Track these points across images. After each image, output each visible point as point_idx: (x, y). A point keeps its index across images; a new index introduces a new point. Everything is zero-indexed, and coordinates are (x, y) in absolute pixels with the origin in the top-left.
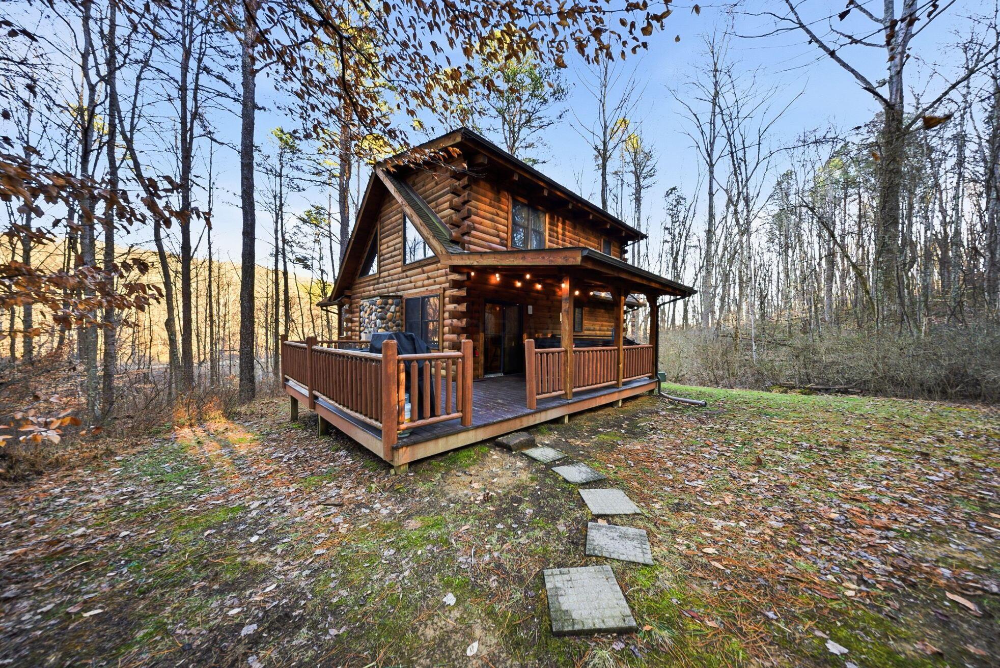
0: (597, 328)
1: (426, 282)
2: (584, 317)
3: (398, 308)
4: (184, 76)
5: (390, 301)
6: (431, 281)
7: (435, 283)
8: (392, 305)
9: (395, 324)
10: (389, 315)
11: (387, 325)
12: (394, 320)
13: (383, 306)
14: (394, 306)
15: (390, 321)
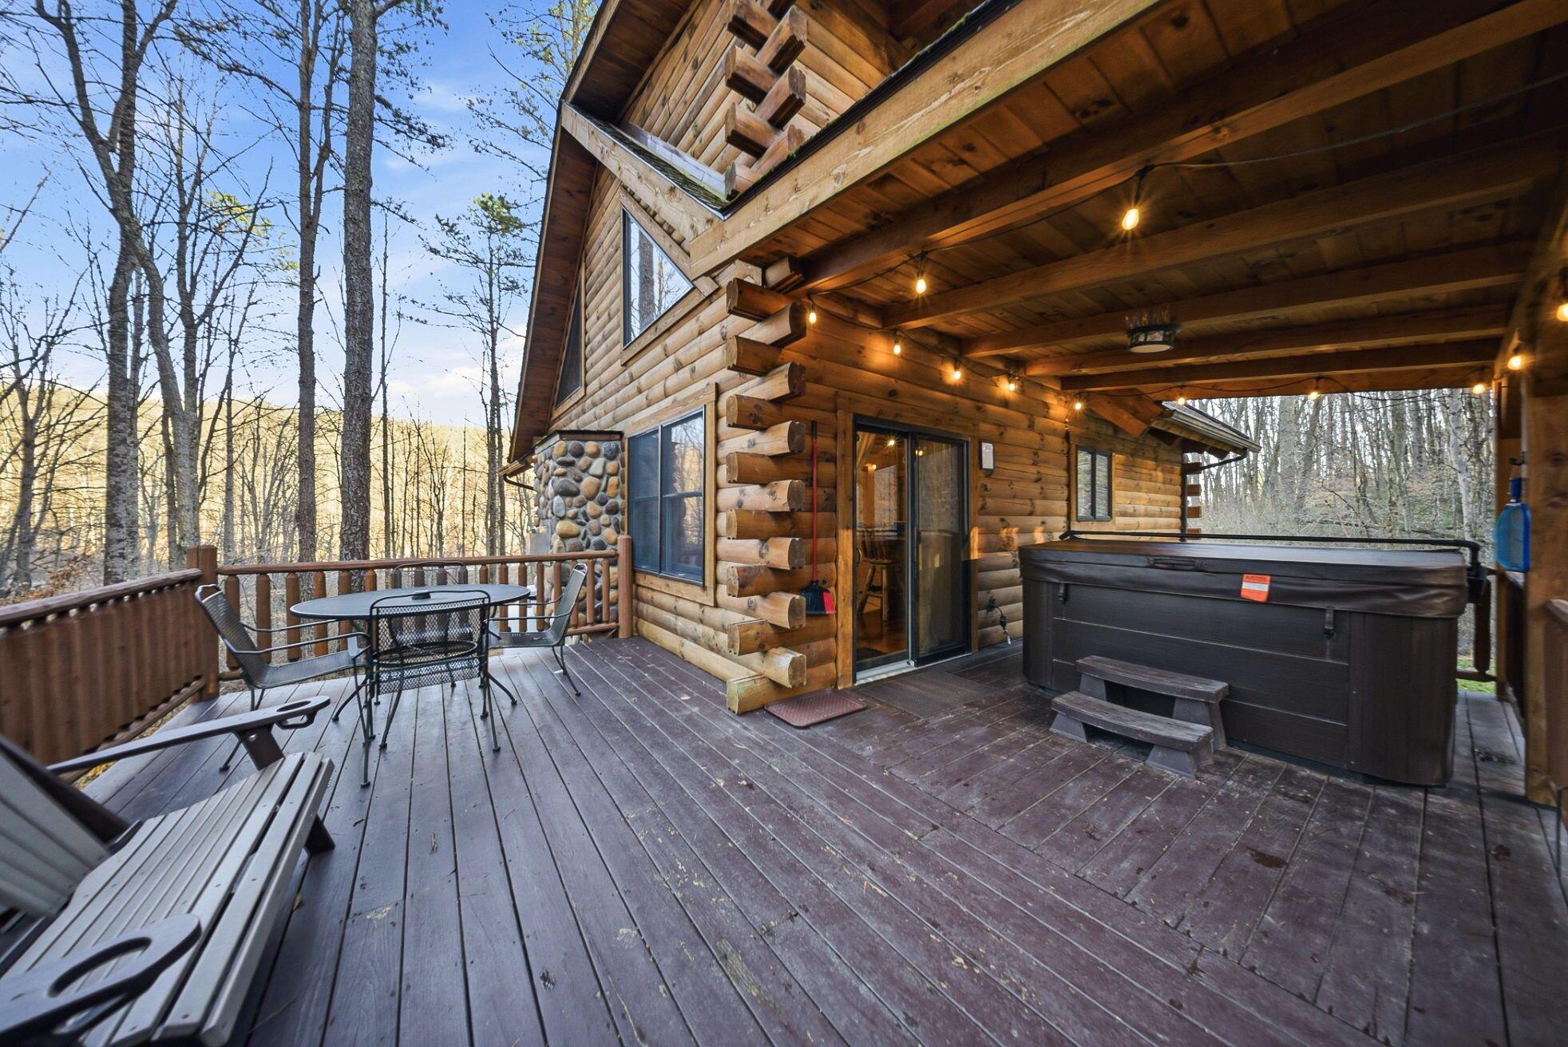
0: (1141, 508)
1: (673, 381)
2: (1116, 481)
3: (612, 466)
4: (306, 85)
5: (590, 446)
6: (685, 373)
7: (695, 377)
8: (596, 455)
9: (604, 508)
10: (588, 483)
11: (582, 509)
12: (602, 497)
13: (569, 458)
14: (600, 461)
15: (591, 498)
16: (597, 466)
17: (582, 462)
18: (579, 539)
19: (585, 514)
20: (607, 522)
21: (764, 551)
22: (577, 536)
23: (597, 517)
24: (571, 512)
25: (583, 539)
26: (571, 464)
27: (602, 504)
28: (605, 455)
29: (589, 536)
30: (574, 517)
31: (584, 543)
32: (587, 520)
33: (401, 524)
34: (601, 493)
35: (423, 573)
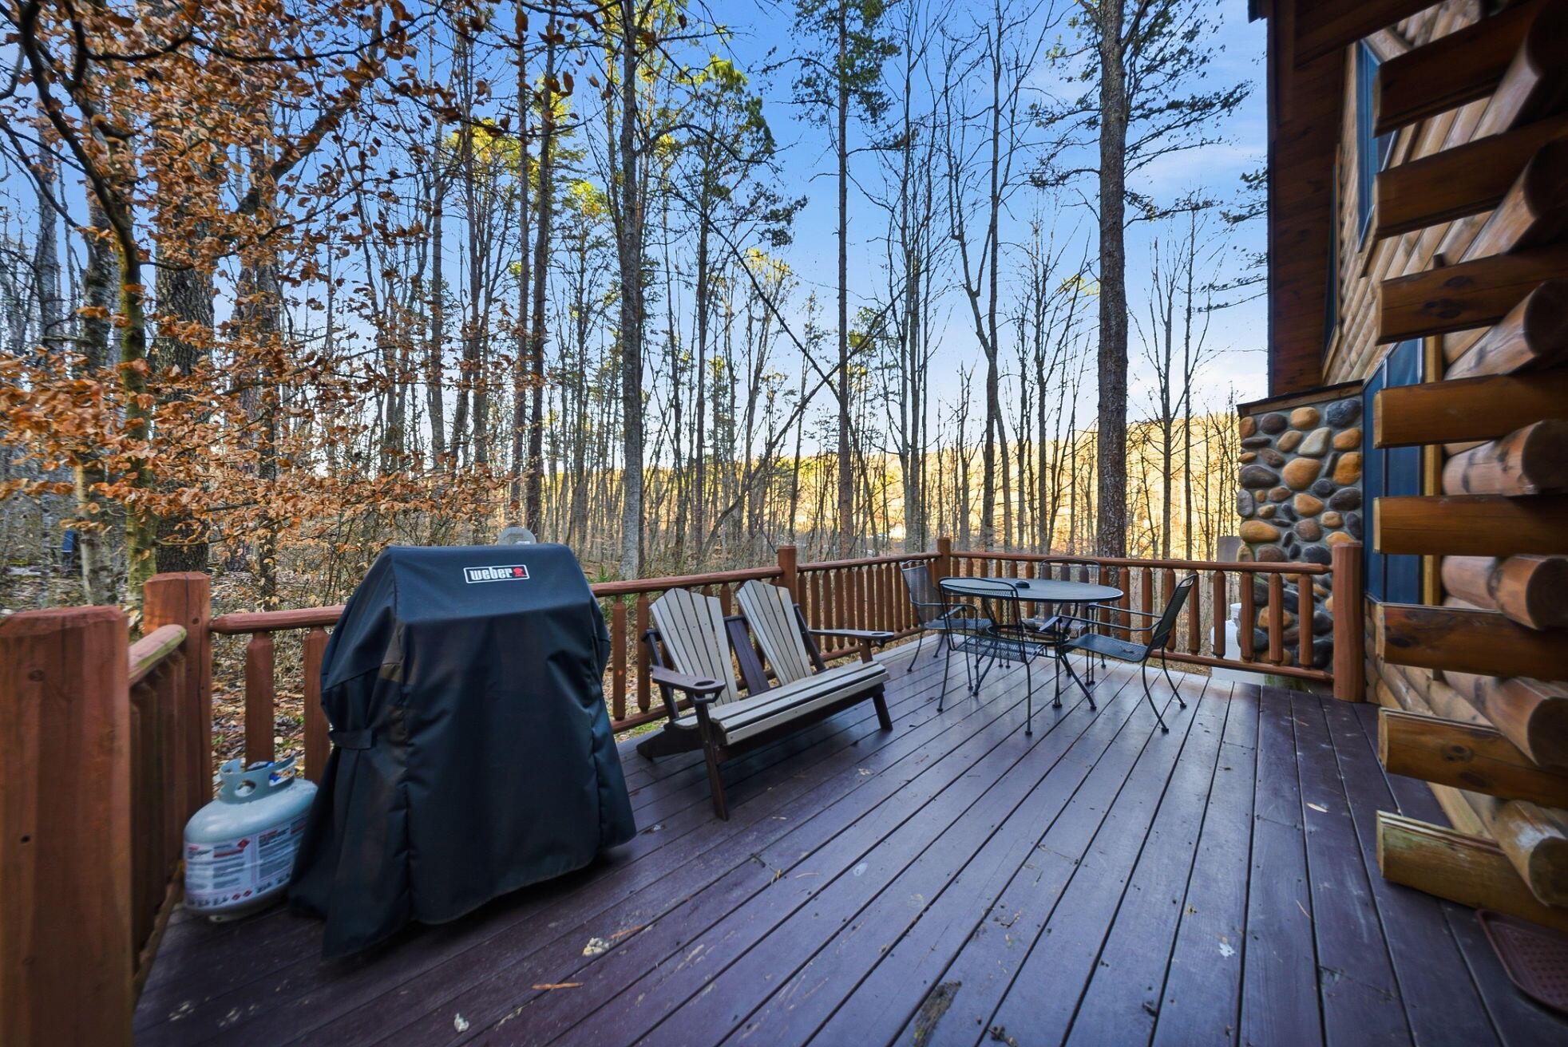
3: (1344, 437)
5: (1299, 415)
8: (1310, 425)
9: (1328, 501)
10: (1293, 466)
11: (1284, 504)
12: (1322, 485)
13: (1262, 436)
14: (1320, 432)
15: (1301, 487)
16: (1313, 441)
17: (1284, 439)
18: (1279, 546)
19: (1289, 511)
20: (1336, 521)
21: (1494, 583)
22: (1275, 540)
23: (1314, 514)
24: (1262, 509)
25: (1286, 544)
26: (1266, 444)
27: (1323, 493)
28: (1330, 423)
29: (1297, 541)
30: (1269, 516)
31: (1288, 552)
32: (1294, 519)
33: (1216, 525)
34: (1321, 480)
35: (1068, 569)
